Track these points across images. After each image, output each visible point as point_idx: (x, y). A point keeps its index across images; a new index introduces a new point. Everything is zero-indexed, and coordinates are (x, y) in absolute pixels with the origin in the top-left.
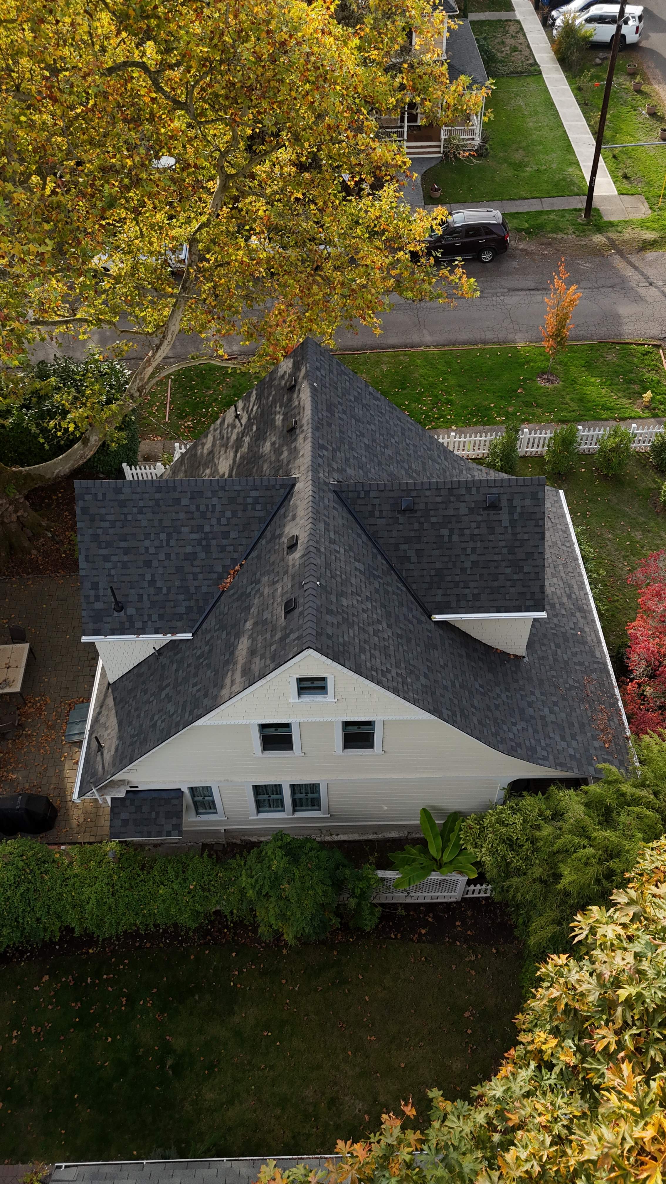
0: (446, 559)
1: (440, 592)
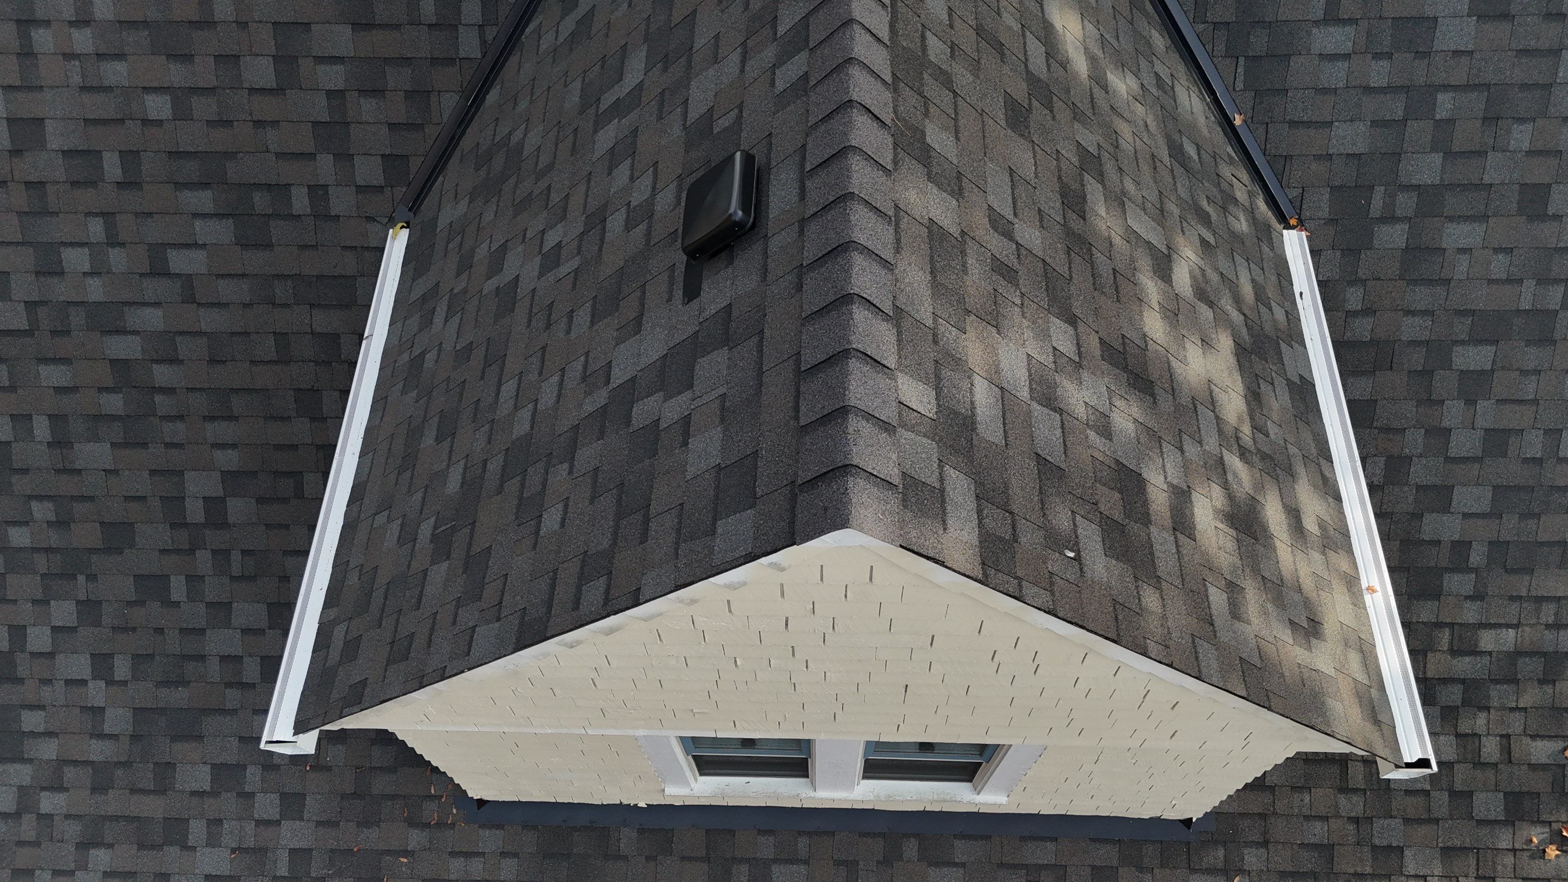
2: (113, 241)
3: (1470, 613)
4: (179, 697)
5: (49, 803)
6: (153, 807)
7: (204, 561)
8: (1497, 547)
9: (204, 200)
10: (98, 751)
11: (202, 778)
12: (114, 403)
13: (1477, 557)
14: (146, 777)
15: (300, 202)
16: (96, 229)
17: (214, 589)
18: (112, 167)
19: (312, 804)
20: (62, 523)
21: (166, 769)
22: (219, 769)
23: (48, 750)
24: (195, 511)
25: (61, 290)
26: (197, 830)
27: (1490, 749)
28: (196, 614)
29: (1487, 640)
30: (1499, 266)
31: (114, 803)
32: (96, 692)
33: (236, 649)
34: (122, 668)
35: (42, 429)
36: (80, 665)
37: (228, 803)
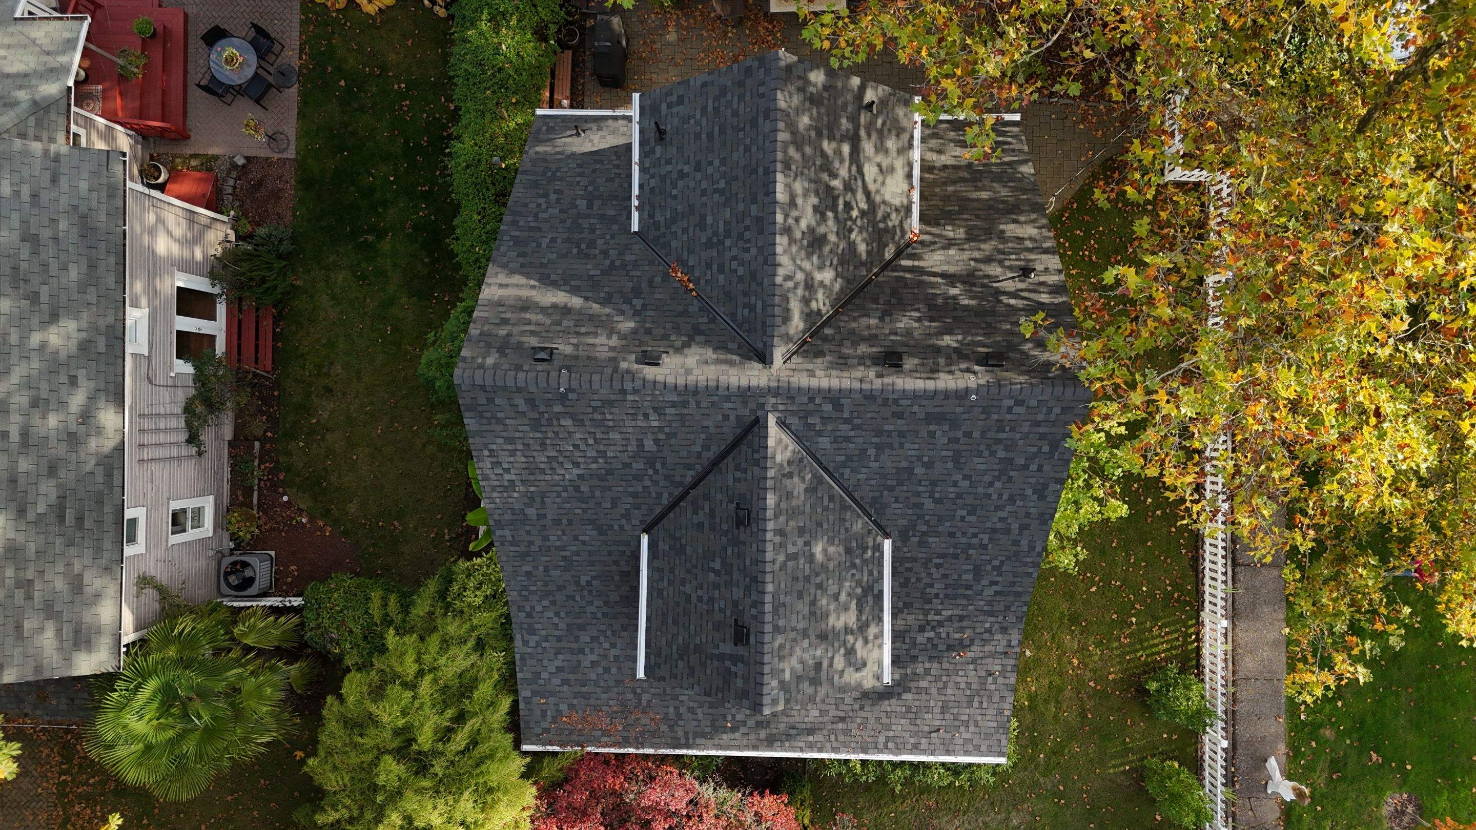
0: (694, 561)
1: (667, 548)
2: (564, 534)
3: (940, 607)
4: (580, 621)
5: (544, 644)
6: (575, 646)
7: (585, 592)
8: (946, 596)
9: (590, 527)
10: (557, 633)
11: (588, 639)
12: (562, 564)
13: (941, 596)
14: (572, 638)
15: (616, 527)
16: (560, 533)
17: (588, 598)
18: (565, 522)
19: (618, 645)
20: (546, 585)
21: (577, 639)
22: (592, 638)
23: (543, 633)
24: (583, 583)
25: (548, 544)
26: (587, 650)
27: (944, 635)
28: (583, 603)
29: (944, 613)
30: (944, 545)
31: (564, 644)
32: (556, 620)
33: (595, 610)
34: (563, 615)
35: (541, 568)
36: (551, 614)
37: (595, 645)
